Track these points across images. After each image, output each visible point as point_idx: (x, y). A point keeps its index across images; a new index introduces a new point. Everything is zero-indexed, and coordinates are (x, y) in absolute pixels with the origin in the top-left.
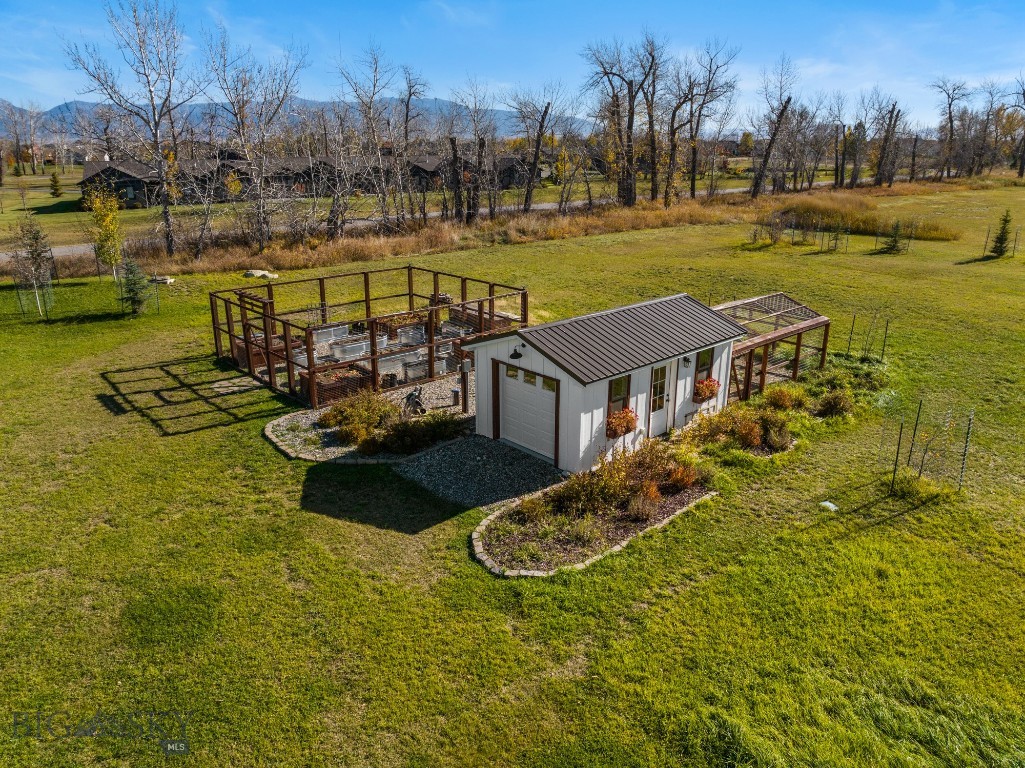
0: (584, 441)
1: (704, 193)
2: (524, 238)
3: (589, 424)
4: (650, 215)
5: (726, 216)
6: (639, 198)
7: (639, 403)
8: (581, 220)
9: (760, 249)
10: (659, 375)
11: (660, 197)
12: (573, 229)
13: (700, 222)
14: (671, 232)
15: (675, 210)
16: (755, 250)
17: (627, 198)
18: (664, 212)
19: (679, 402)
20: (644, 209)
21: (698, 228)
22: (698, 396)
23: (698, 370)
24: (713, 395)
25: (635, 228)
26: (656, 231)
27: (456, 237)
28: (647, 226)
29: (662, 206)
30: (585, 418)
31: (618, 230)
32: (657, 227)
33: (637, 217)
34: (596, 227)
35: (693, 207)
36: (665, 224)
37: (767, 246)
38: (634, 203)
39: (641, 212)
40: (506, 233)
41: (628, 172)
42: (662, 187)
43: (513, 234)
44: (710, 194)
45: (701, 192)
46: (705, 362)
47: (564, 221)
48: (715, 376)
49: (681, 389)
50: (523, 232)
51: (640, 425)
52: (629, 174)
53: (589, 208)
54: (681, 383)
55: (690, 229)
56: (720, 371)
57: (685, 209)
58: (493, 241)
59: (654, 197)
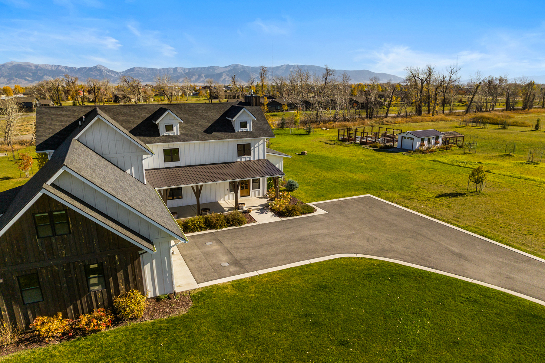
0: (417, 146)
1: (448, 112)
2: (388, 123)
3: (418, 144)
4: (427, 118)
5: (453, 119)
6: (423, 113)
7: (426, 142)
8: (405, 119)
9: (461, 127)
10: (429, 140)
11: (431, 113)
12: (403, 122)
13: (444, 121)
14: (434, 123)
15: (436, 117)
16: (459, 128)
17: (419, 112)
18: (432, 117)
19: (432, 144)
20: (425, 116)
21: (443, 122)
22: (436, 143)
23: (436, 139)
24: (438, 144)
25: (422, 122)
26: (429, 123)
27: (369, 123)
28: (426, 121)
29: (431, 116)
30: (417, 142)
31: (417, 122)
32: (429, 122)
33: (423, 119)
34: (409, 121)
35: (443, 116)
36: (432, 121)
37: (463, 127)
38: (421, 115)
39: (424, 118)
40: (383, 122)
41: (420, 105)
42: (432, 110)
43: (385, 122)
44: (450, 112)
45: (447, 111)
46: (437, 138)
47: (400, 119)
48: (439, 141)
49: (433, 142)
50: (387, 122)
51: (426, 146)
52: (420, 106)
53: (406, 116)
54: (433, 141)
55: (440, 122)
56: (440, 140)
57: (439, 117)
58: (379, 124)
59: (429, 113)
